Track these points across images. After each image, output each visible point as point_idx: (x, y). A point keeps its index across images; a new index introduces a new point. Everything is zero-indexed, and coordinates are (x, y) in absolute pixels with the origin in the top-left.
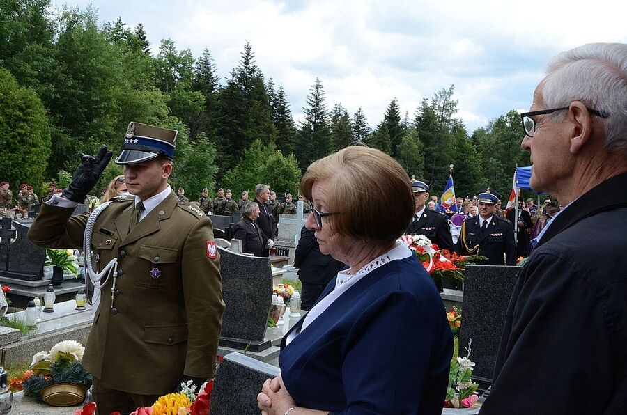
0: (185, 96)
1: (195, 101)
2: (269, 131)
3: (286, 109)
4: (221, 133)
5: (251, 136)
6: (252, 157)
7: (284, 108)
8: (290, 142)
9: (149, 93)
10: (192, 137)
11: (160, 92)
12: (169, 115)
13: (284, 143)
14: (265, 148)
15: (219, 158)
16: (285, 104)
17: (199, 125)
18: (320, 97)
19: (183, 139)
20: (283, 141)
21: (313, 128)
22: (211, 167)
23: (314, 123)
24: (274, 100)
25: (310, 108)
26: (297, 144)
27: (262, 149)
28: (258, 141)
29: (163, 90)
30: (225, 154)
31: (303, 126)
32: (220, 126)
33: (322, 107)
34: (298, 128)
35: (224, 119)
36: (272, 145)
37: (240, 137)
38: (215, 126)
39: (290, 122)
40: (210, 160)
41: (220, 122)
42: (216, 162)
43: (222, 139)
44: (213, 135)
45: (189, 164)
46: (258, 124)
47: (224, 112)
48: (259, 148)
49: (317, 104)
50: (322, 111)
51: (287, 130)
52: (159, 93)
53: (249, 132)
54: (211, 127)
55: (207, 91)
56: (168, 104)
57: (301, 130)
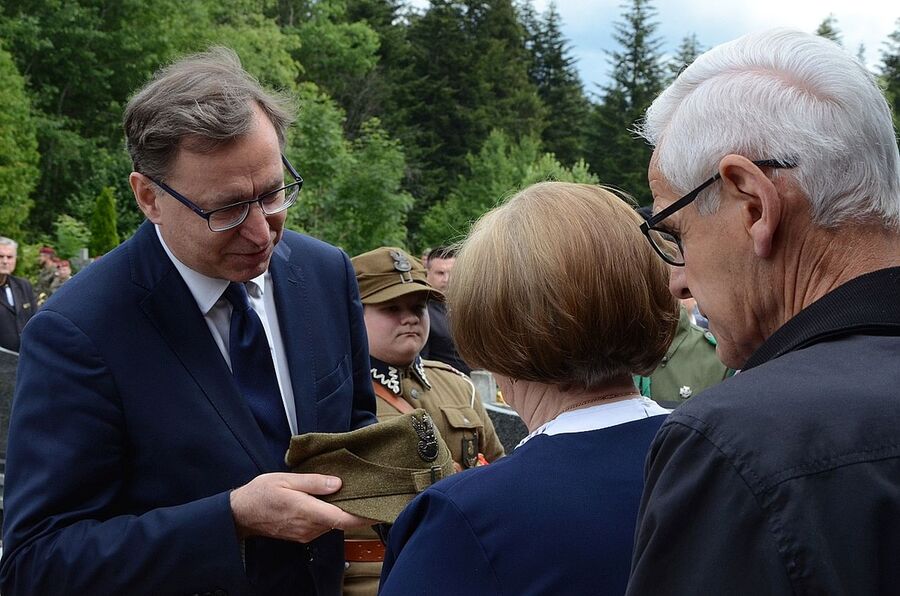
0: (334, 34)
1: (355, 46)
2: (527, 110)
3: (564, 57)
4: (416, 119)
5: (485, 123)
6: (486, 172)
7: (560, 54)
8: (577, 133)
9: (254, 32)
10: (352, 130)
11: (276, 29)
12: (299, 80)
13: (562, 137)
14: (514, 149)
15: (414, 175)
16: (562, 44)
17: (365, 101)
18: (646, 23)
19: (332, 136)
20: (559, 132)
21: (628, 99)
22: (395, 198)
23: (632, 86)
24: (534, 38)
25: (623, 50)
26: (591, 137)
27: (508, 151)
28: (498, 135)
29: (282, 23)
30: (428, 168)
31: (605, 93)
32: (412, 104)
33: (652, 46)
34: (594, 100)
35: (423, 85)
36: (533, 143)
37: (459, 125)
38: (401, 103)
39: (574, 86)
40: (393, 182)
41: (413, 93)
42: (407, 185)
43: (419, 133)
44: (399, 124)
45: (345, 194)
46: (499, 94)
47: (422, 68)
48: (501, 150)
49: (639, 40)
50: (649, 56)
51: (568, 105)
52: (274, 33)
53: (481, 114)
54: (392, 105)
55: (381, 21)
56: (296, 55)
57: (601, 103)
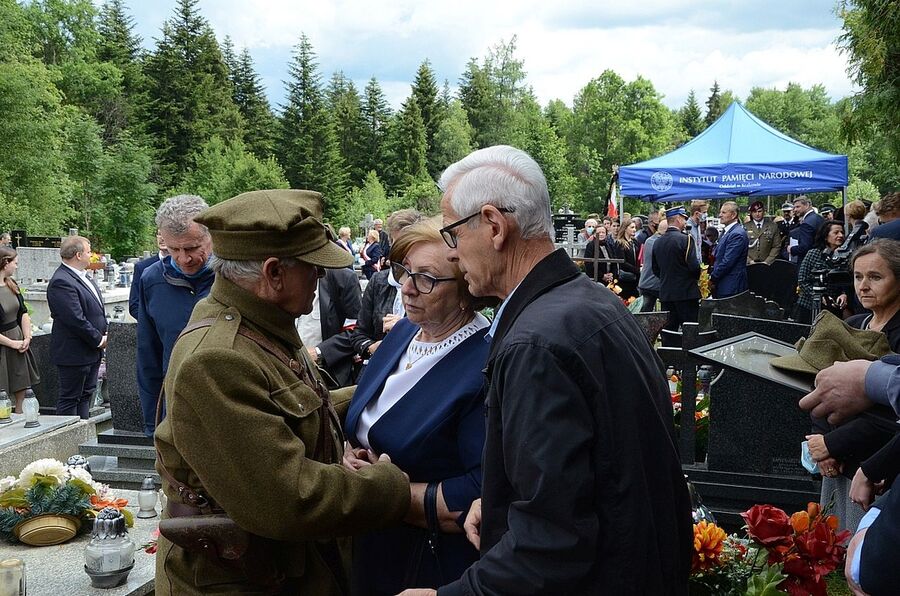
0: (89, 71)
1: (105, 78)
2: (232, 122)
3: (255, 86)
4: (154, 129)
5: (203, 132)
6: (208, 165)
7: (252, 85)
8: (267, 138)
9: (23, 68)
10: (109, 138)
11: (42, 66)
12: (63, 103)
13: (257, 140)
14: (228, 150)
15: (154, 169)
16: (253, 76)
17: (114, 117)
18: (309, 63)
19: (95, 144)
20: (256, 138)
21: (301, 114)
22: (144, 186)
23: (302, 105)
24: (234, 73)
25: (295, 81)
26: (278, 141)
27: (223, 151)
28: (216, 140)
29: (48, 61)
30: (163, 163)
31: (284, 110)
32: (149, 118)
33: (314, 79)
34: (277, 114)
35: (156, 105)
36: (238, 144)
37: (183, 133)
38: (142, 118)
39: (264, 104)
40: (143, 175)
41: (149, 111)
42: (152, 179)
43: (156, 139)
44: (140, 133)
45: (108, 183)
46: (213, 112)
47: (155, 93)
48: (218, 152)
49: (305, 75)
50: (313, 85)
51: (260, 119)
52: (40, 67)
53: (200, 125)
54: (134, 119)
55: (122, 60)
56: (62, 86)
57: (282, 117)
